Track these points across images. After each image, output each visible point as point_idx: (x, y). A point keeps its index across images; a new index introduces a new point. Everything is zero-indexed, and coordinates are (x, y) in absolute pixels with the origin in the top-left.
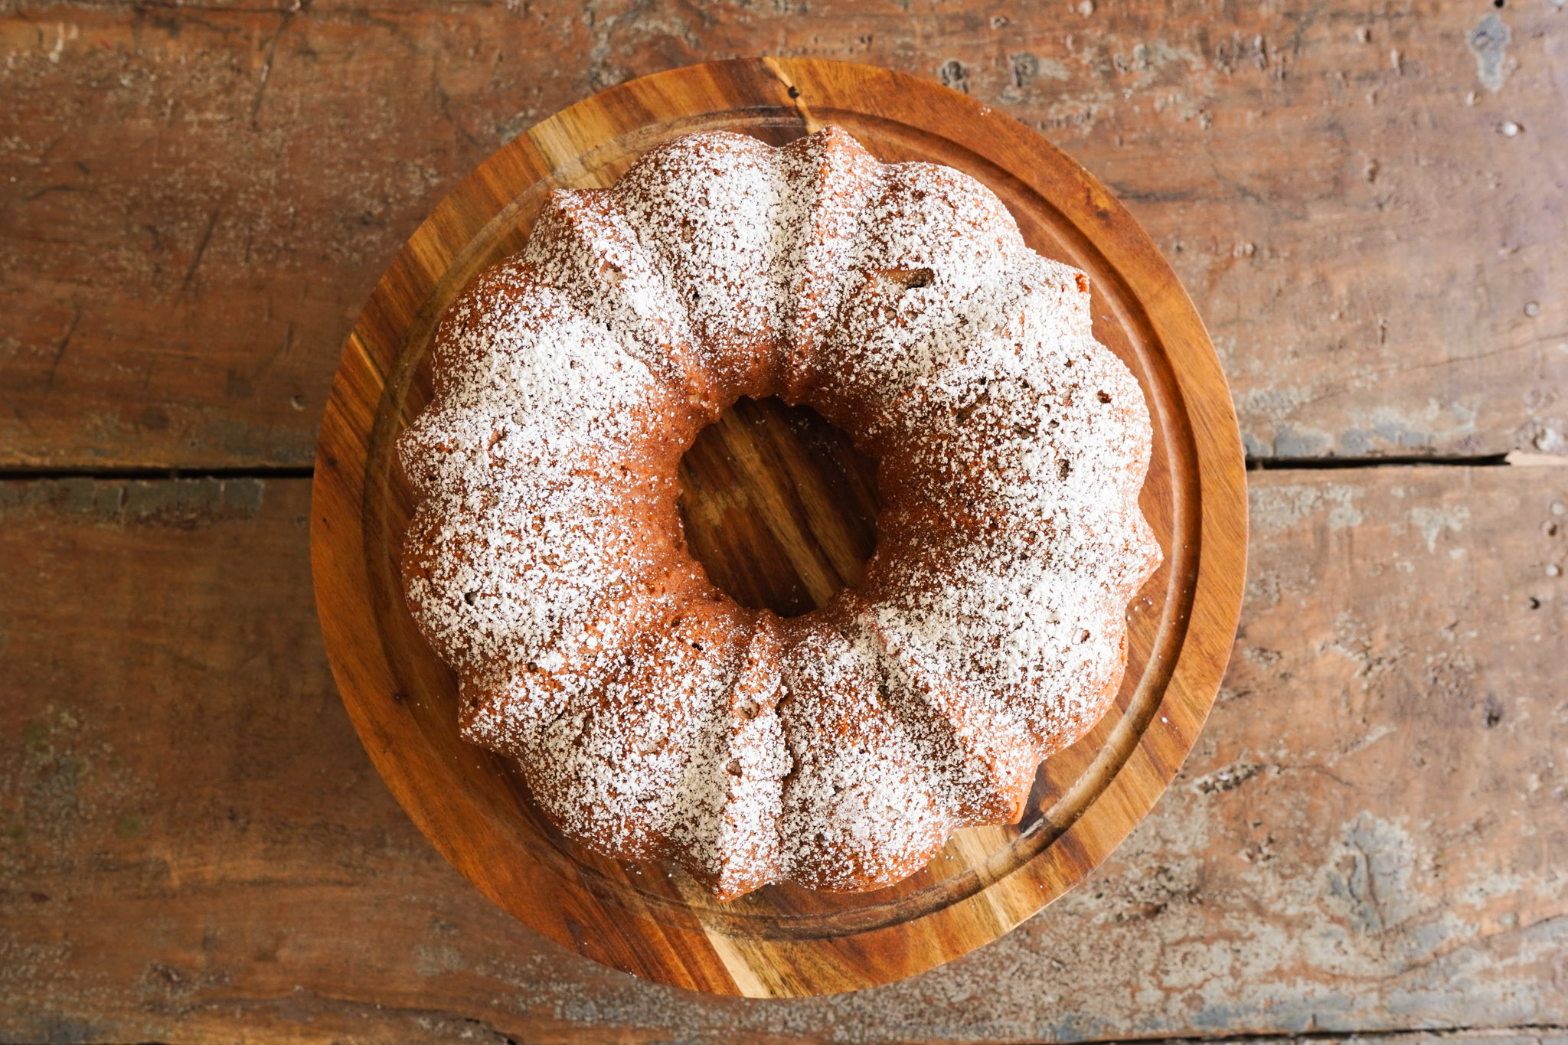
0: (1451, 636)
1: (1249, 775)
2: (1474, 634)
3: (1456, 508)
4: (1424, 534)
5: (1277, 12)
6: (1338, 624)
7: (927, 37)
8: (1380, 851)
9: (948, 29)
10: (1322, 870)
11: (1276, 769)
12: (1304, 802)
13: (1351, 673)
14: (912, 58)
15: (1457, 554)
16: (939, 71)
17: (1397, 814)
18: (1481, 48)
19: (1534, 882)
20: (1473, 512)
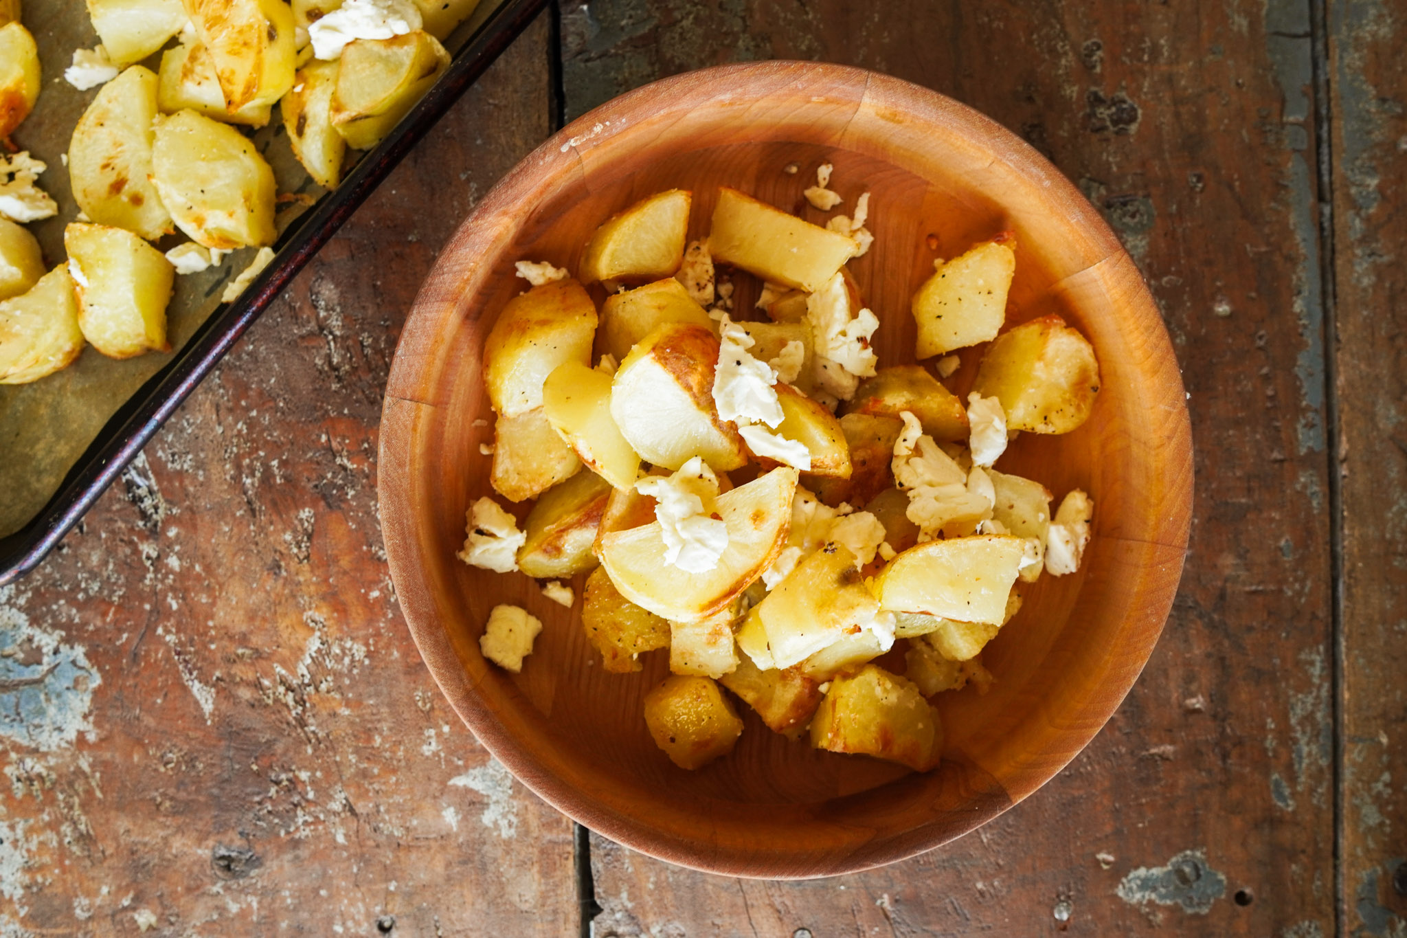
0: (336, 806)
1: (144, 515)
2: (340, 839)
3: (514, 820)
4: (477, 772)
5: (1226, 580)
6: (348, 644)
7: (1170, 80)
8: (48, 700)
9: (1183, 110)
10: (22, 619)
11: (154, 554)
12: (112, 592)
13: (283, 663)
14: (1140, 60)
15: (450, 817)
16: (1123, 94)
17: (97, 724)
18: (1179, 872)
19: (14, 914)
20: (508, 843)
